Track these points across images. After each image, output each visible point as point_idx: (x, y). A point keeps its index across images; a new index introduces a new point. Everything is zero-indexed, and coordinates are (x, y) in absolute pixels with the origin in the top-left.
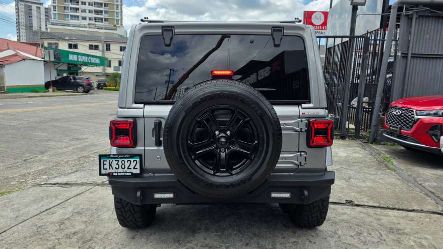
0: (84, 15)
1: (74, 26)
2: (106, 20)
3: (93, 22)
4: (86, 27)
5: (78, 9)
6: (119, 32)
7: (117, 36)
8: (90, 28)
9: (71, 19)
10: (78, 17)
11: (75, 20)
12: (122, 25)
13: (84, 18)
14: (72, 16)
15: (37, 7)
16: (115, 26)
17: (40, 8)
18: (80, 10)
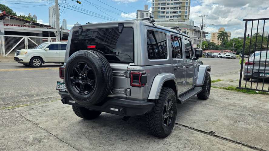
0: (167, 15)
1: (162, 22)
2: (180, 16)
3: (172, 18)
4: (168, 22)
5: (165, 12)
6: (186, 23)
7: (185, 25)
8: (170, 22)
9: (161, 18)
10: (164, 16)
11: (163, 18)
12: (189, 18)
13: (168, 17)
14: (161, 16)
15: (146, 13)
16: (184, 19)
17: (147, 13)
18: (166, 13)
